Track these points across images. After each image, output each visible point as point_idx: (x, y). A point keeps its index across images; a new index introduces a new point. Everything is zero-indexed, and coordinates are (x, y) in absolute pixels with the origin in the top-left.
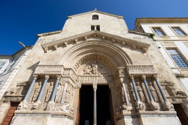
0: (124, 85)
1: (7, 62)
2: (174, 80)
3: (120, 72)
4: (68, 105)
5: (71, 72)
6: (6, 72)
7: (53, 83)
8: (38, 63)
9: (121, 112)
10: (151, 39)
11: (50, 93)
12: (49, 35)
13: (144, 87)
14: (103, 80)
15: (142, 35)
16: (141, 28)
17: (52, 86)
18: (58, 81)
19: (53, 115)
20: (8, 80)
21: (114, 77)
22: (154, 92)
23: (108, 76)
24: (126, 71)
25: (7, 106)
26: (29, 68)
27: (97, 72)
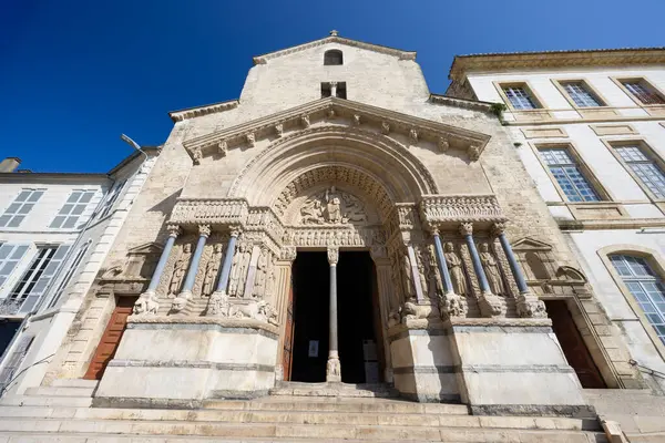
0: (411, 250)
1: (97, 192)
2: (554, 237)
3: (403, 214)
4: (263, 303)
5: (268, 217)
6: (96, 221)
7: (220, 247)
8: (179, 193)
9: (401, 322)
10: (495, 120)
11: (216, 273)
13: (466, 255)
14: (353, 238)
15: (470, 108)
16: (467, 87)
17: (220, 255)
18: (233, 242)
19: (226, 328)
20: (103, 239)
21: (384, 229)
22: (494, 270)
23: (369, 227)
24: (418, 212)
25: (106, 306)
26: (155, 209)
27: (338, 216)
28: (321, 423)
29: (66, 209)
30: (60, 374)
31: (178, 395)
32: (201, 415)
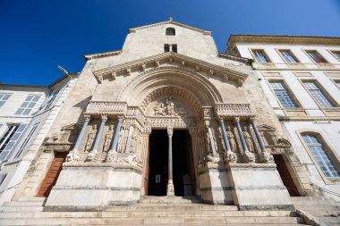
0: (210, 130)
1: (42, 97)
2: (277, 124)
3: (206, 112)
4: (135, 156)
5: (137, 112)
6: (43, 111)
9: (205, 165)
10: (250, 67)
11: (110, 140)
12: (102, 56)
13: (236, 132)
14: (181, 123)
15: (237, 60)
16: (236, 50)
17: (112, 131)
18: (120, 125)
19: (116, 169)
20: (47, 122)
21: (196, 119)
22: (249, 140)
23: (188, 118)
24: (213, 111)
25: (49, 157)
26: (76, 106)
27: (173, 112)
28: (167, 216)
29: (24, 105)
30: (23, 194)
31: (91, 204)
32: (104, 214)
